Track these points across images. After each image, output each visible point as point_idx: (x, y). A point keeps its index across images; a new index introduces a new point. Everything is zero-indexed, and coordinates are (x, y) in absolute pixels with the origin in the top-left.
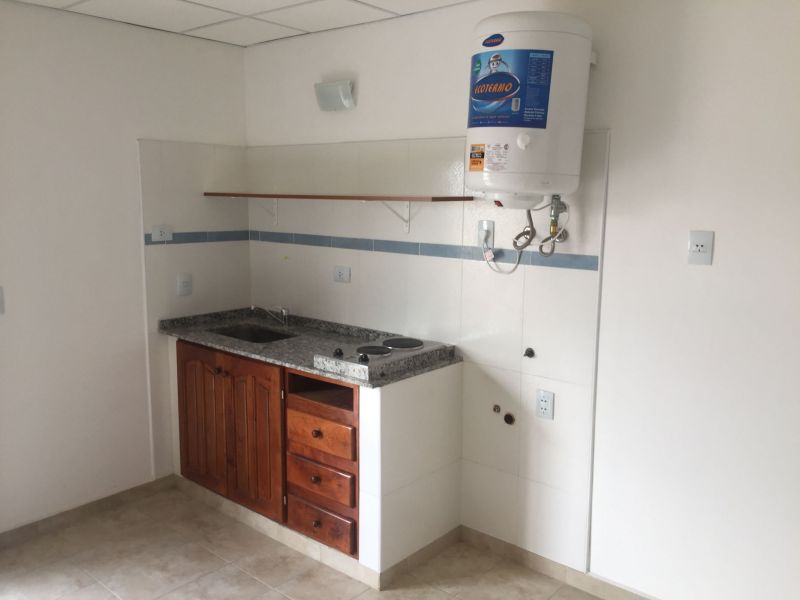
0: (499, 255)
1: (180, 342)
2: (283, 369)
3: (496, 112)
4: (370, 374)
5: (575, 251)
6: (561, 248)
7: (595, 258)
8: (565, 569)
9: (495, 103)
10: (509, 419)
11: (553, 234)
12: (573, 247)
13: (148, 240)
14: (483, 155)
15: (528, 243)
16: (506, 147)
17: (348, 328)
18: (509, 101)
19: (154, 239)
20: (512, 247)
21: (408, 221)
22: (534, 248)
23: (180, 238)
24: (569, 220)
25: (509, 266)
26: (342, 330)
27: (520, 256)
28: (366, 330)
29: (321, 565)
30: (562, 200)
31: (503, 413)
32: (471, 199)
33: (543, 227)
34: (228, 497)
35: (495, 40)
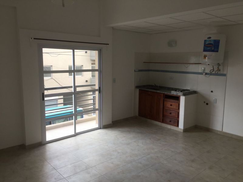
0: (206, 74)
1: (139, 90)
2: (164, 94)
4: (183, 94)
5: (222, 73)
6: (219, 72)
7: (226, 74)
8: (218, 131)
9: (209, 48)
10: (207, 104)
11: (218, 70)
12: (221, 72)
13: (135, 71)
14: (206, 56)
15: (213, 71)
16: (211, 55)
18: (212, 48)
19: (136, 71)
20: (209, 72)
21: (187, 68)
22: (214, 72)
23: (140, 71)
24: (221, 67)
25: (208, 76)
27: (211, 74)
29: (171, 129)
30: (220, 64)
31: (206, 103)
32: (201, 63)
33: (216, 69)
34: (150, 119)
35: (210, 38)
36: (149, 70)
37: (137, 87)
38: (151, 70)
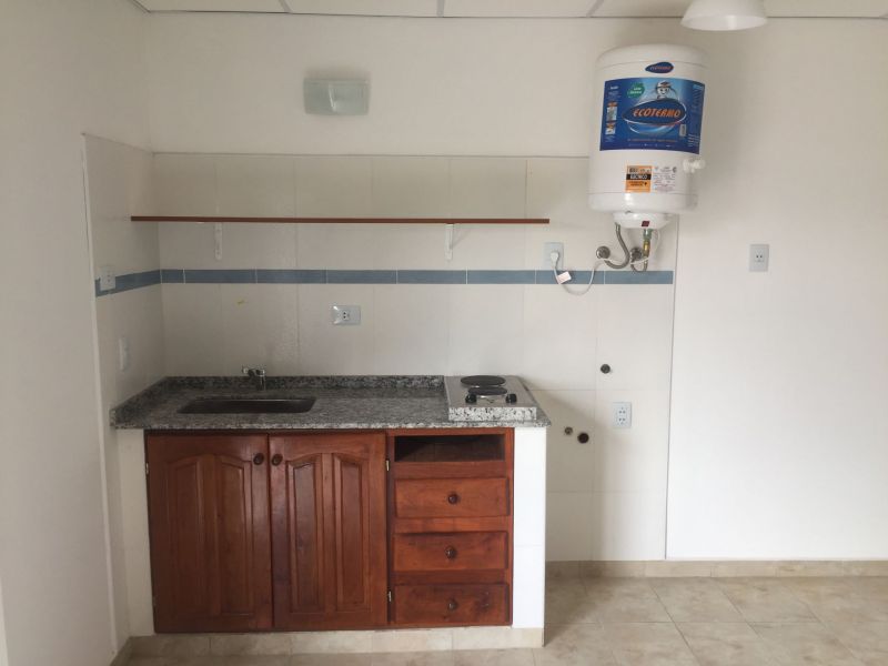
0: (576, 277)
1: (150, 435)
3: (664, 136)
5: (651, 268)
7: (671, 274)
9: (663, 127)
10: (583, 438)
11: (646, 253)
14: (649, 177)
16: (674, 170)
17: (361, 379)
18: (677, 127)
26: (349, 384)
28: (391, 377)
31: (576, 434)
35: (664, 67)
36: (153, 278)
37: (125, 415)
38: (175, 276)
